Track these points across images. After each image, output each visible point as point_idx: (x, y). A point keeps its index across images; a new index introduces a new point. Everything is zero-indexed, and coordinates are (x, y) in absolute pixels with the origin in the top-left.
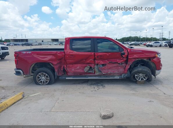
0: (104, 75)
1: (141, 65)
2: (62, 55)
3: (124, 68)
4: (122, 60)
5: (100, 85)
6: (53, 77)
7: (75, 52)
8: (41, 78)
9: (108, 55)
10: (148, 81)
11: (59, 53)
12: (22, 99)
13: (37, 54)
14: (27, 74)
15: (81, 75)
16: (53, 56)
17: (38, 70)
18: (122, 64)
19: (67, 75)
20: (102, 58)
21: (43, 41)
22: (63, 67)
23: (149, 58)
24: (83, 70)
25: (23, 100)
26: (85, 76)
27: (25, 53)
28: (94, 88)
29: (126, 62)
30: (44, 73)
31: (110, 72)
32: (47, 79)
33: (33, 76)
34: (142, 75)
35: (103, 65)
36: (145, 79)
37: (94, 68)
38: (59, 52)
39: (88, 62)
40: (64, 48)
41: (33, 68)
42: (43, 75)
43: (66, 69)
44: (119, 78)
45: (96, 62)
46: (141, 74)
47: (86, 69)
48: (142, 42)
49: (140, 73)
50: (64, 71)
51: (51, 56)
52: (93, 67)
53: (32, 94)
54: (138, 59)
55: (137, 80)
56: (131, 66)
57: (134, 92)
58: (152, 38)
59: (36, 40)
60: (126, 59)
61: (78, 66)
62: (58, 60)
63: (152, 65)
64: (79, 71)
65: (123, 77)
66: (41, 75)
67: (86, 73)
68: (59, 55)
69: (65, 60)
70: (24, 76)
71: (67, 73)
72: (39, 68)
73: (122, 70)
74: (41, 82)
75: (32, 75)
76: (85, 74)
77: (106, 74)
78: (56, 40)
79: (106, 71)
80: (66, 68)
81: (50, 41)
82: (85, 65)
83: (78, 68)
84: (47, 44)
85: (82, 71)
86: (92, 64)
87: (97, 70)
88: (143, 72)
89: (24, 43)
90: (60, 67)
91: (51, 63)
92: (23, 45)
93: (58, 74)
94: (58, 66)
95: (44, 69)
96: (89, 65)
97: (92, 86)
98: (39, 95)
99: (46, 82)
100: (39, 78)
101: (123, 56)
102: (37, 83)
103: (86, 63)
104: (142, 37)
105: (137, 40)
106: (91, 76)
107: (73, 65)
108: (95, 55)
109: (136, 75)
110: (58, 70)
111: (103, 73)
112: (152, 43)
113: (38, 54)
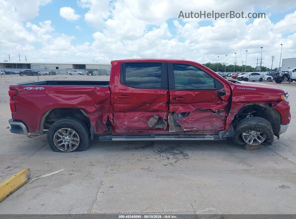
0: (186, 134)
1: (252, 114)
2: (104, 95)
3: (223, 120)
4: (220, 106)
5: (178, 152)
6: (86, 136)
7: (131, 90)
8: (64, 138)
9: (194, 95)
10: (266, 144)
11: (98, 91)
12: (26, 183)
13: (56, 92)
14: (34, 131)
15: (141, 132)
16: (87, 96)
17: (58, 122)
18: (219, 112)
19: (114, 132)
20: (181, 100)
21: (57, 68)
22: (106, 116)
23: (268, 101)
24: (146, 123)
25: (28, 185)
26: (149, 136)
27: (31, 88)
28: (168, 158)
29: (228, 108)
30: (69, 129)
31: (196, 126)
32: (73, 140)
33: (46, 134)
34: (255, 134)
35: (183, 114)
36: (260, 141)
37: (167, 120)
38: (99, 88)
39: (155, 108)
40: (109, 80)
41: (47, 118)
42: (68, 133)
43: (112, 121)
44: (213, 139)
45: (171, 107)
46: (253, 132)
47: (152, 121)
48: (228, 73)
49: (251, 129)
50: (109, 124)
51: (84, 95)
52: (164, 118)
53: (47, 172)
54: (248, 104)
55: (247, 142)
56: (236, 116)
57: (245, 167)
58: (244, 66)
59: (46, 66)
60: (226, 103)
61: (136, 116)
62: (97, 104)
63: (274, 115)
64: (137, 125)
65: (221, 138)
66: (64, 134)
67: (151, 129)
68: (99, 93)
69: (111, 104)
70: (29, 134)
71: (114, 128)
72: (58, 118)
73: (218, 124)
74: (64, 145)
75: (44, 132)
76: (150, 131)
77: (189, 131)
78: (82, 67)
79: (190, 125)
80: (113, 119)
81: (71, 67)
82: (149, 114)
83: (135, 120)
84: (65, 72)
85: (143, 126)
86: (163, 111)
87: (172, 124)
88: (259, 128)
89: (23, 70)
90: (101, 118)
91: (83, 109)
92: (21, 74)
93: (97, 131)
94: (97, 115)
95: (70, 121)
96: (156, 114)
97: (162, 154)
98: (61, 174)
99: (73, 146)
100: (58, 138)
101: (223, 97)
102: (54, 149)
103: (151, 110)
104: (227, 64)
105: (220, 69)
106: (160, 135)
107: (126, 113)
108: (168, 95)
109: (245, 134)
110: (97, 123)
111: (184, 130)
112: (247, 75)
113: (58, 91)
